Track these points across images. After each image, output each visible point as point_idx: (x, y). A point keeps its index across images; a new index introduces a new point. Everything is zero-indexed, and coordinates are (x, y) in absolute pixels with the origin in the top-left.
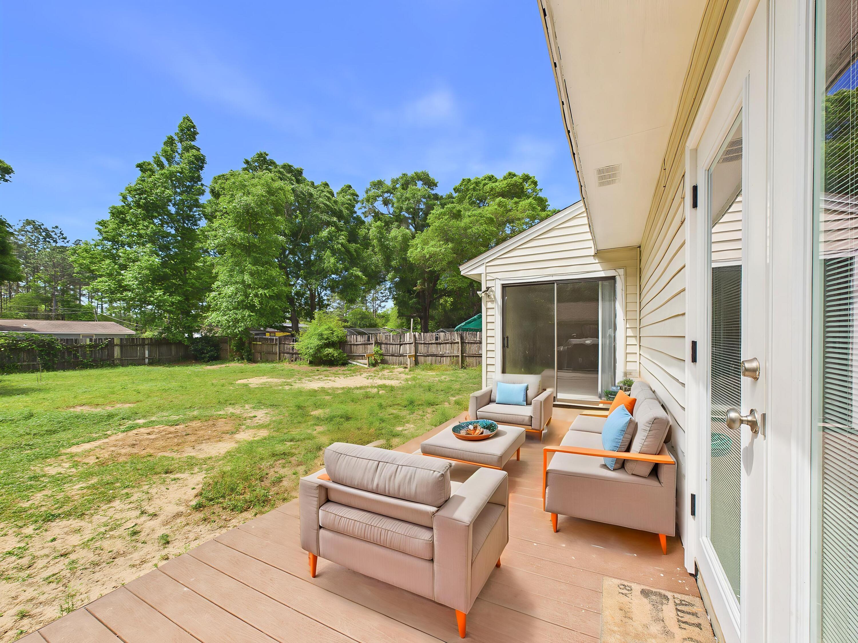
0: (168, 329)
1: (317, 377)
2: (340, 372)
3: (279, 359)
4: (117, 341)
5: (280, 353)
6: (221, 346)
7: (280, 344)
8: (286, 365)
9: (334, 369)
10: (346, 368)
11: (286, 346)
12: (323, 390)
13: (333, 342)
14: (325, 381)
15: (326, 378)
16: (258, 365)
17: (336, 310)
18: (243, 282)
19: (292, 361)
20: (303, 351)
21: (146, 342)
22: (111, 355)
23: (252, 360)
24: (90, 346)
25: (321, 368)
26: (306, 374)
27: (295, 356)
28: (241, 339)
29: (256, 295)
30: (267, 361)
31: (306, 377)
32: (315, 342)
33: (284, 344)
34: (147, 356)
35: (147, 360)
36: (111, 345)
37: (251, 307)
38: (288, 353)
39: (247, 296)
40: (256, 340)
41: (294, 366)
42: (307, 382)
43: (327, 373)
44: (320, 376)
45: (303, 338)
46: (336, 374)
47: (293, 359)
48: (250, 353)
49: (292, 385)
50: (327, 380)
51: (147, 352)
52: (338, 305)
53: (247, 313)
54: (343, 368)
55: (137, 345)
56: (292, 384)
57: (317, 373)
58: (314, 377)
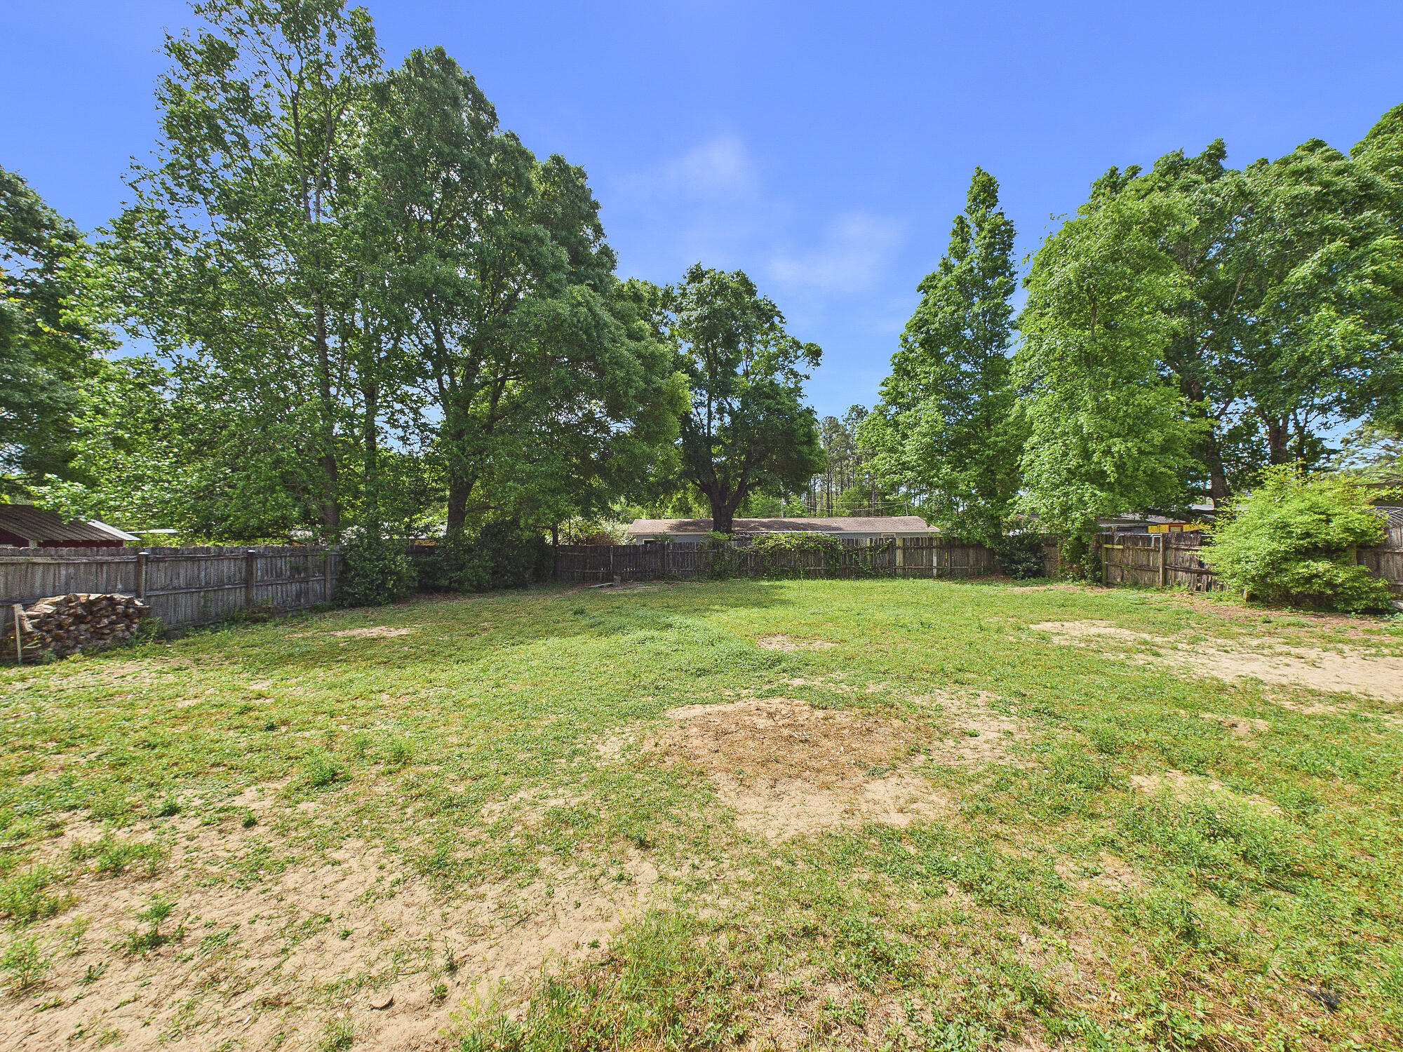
0: (961, 524)
1: (1255, 642)
2: (1351, 635)
3: (1165, 582)
4: (899, 543)
5: (1165, 571)
6: (1046, 550)
7: (1166, 549)
8: (1178, 598)
9: (1332, 624)
10: (1383, 625)
11: (1181, 553)
12: (1252, 689)
13: (1328, 544)
14: (1276, 660)
15: (1285, 649)
16: (1114, 592)
17: (1377, 465)
18: (1078, 429)
19: (1198, 589)
20: (1225, 567)
21: (935, 544)
22: (892, 561)
23: (1103, 581)
24: (871, 549)
25: (1284, 616)
26: (1222, 629)
27: (1204, 578)
28: (1078, 539)
29: (1107, 452)
30: (1136, 585)
31: (1220, 635)
32: (1263, 545)
33: (1177, 549)
34: (935, 564)
35: (935, 571)
36: (891, 547)
37: (1098, 478)
38: (1188, 570)
39: (1086, 455)
40: (1109, 539)
41: (1202, 602)
42: (1212, 651)
43: (1302, 633)
44: (1267, 640)
45: (1225, 537)
46: (1330, 642)
47: (1202, 585)
48: (1098, 567)
49: (1157, 655)
50: (1289, 654)
51: (935, 559)
52: (1383, 453)
53: (1089, 489)
54: (1371, 623)
55: (922, 548)
56: (1162, 651)
57: (1261, 628)
58: (1248, 640)
